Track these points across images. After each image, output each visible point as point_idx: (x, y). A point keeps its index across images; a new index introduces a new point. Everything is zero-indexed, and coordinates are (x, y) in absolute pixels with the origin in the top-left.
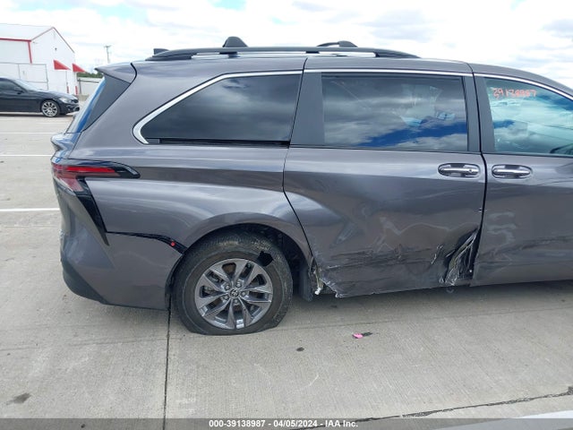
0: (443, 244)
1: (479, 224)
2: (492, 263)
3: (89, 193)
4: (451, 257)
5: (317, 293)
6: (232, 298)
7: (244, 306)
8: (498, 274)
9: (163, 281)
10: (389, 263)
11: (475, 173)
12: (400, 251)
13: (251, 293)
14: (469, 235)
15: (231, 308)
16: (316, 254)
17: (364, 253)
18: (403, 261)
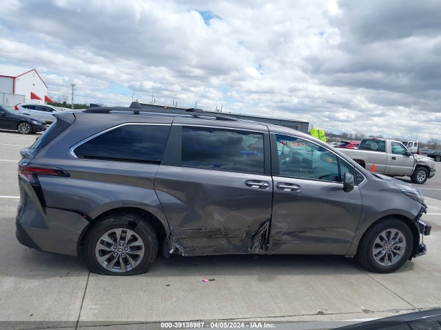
0: (249, 227)
1: (270, 216)
2: (279, 240)
3: (38, 182)
4: (254, 236)
5: (171, 252)
6: (120, 253)
7: (128, 257)
8: (284, 249)
9: (76, 238)
10: (217, 236)
11: (266, 187)
12: (223, 229)
13: (131, 248)
14: (264, 223)
15: (121, 259)
16: (172, 228)
17: (200, 229)
18: (226, 236)
